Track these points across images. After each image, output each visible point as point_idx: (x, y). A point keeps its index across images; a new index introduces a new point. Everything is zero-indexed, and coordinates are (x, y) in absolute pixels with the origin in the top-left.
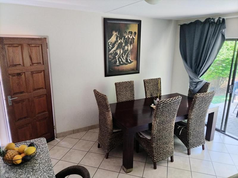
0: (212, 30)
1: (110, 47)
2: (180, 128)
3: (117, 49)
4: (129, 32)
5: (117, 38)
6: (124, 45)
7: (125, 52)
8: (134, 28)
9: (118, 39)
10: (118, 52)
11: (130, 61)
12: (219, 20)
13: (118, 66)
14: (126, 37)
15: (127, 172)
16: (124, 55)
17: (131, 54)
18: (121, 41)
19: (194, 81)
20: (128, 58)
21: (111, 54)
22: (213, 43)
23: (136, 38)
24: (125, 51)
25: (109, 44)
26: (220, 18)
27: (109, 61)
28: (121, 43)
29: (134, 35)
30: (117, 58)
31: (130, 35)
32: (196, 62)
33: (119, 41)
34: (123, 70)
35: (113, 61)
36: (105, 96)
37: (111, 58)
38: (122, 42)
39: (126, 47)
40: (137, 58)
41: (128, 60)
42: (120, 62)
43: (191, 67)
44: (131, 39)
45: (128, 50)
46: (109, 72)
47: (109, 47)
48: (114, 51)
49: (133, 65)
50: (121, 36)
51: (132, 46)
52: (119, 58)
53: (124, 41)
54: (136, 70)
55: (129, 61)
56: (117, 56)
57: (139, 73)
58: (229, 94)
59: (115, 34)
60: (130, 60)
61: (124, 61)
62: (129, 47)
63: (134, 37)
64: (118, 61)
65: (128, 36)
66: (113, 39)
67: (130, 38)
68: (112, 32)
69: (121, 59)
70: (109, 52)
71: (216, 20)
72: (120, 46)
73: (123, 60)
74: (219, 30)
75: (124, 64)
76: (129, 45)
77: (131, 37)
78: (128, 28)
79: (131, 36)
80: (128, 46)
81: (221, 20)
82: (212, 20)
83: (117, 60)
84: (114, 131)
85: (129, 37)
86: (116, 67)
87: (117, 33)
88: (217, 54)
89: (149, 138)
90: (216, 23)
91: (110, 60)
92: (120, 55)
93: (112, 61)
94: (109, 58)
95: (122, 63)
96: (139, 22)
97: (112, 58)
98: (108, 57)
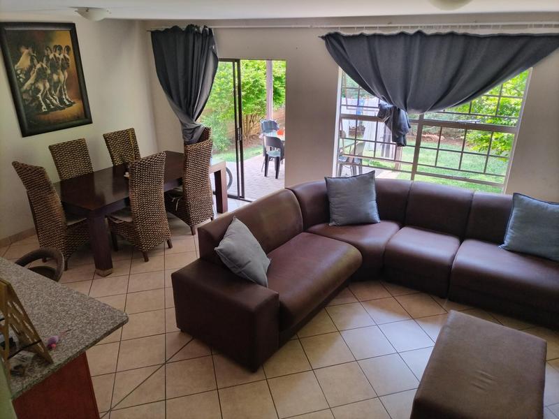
0: (198, 44)
1: (20, 78)
2: (176, 201)
3: (37, 81)
4: (56, 47)
5: (32, 60)
6: (49, 72)
7: (55, 85)
8: (64, 39)
9: (35, 61)
10: (41, 86)
11: (69, 101)
12: (204, 30)
13: (45, 113)
14: (51, 56)
15: (105, 276)
16: (53, 92)
17: (68, 89)
18: (42, 66)
19: (188, 127)
20: (64, 97)
21: (26, 91)
22: (204, 65)
23: (71, 57)
24: (55, 83)
25: (19, 72)
26: (205, 27)
27: (25, 106)
28: (42, 70)
29: (66, 52)
30: (41, 99)
31: (58, 52)
32: (186, 96)
33: (38, 66)
34: (59, 120)
35: (34, 104)
36: (41, 168)
37: (27, 100)
38: (45, 66)
39: (55, 77)
40: (82, 95)
41: (65, 100)
42: (48, 106)
43: (181, 107)
44: (62, 59)
45: (59, 81)
46: (29, 127)
47: (18, 79)
48: (32, 84)
49: (76, 108)
50: (39, 55)
51: (66, 74)
52: (45, 97)
53: (49, 64)
54: (85, 118)
55: (68, 103)
56: (39, 95)
57: (91, 122)
58: (238, 141)
59: (25, 51)
60: (67, 100)
61: (57, 102)
62: (62, 76)
63: (67, 56)
64: (43, 104)
65: (55, 55)
66: (24, 62)
67: (59, 58)
68: (19, 49)
69: (50, 100)
70: (20, 88)
71: (201, 29)
72: (41, 75)
73: (54, 102)
74: (208, 47)
75: (57, 108)
76: (60, 71)
77: (62, 56)
78: (51, 40)
79: (60, 55)
80: (58, 74)
81: (207, 29)
82: (196, 29)
83: (42, 102)
84: (69, 224)
85: (57, 55)
86: (42, 117)
87: (30, 50)
88: (213, 83)
89: (129, 220)
90: (202, 34)
91: (27, 103)
92: (47, 93)
93: (31, 105)
94: (24, 100)
95: (52, 107)
96: (71, 27)
97: (31, 99)
98: (22, 98)
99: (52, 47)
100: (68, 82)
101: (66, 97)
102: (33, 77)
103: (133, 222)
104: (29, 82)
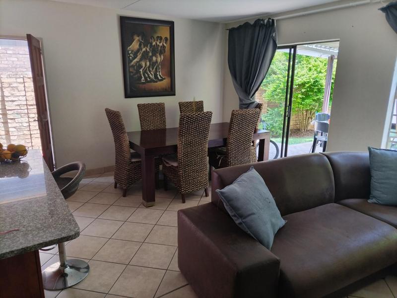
0: (262, 35)
1: (130, 56)
2: (220, 158)
3: (141, 60)
4: (158, 37)
5: (140, 45)
6: (150, 54)
7: (153, 64)
8: (164, 32)
9: (142, 46)
10: (143, 64)
11: (161, 77)
12: (268, 21)
13: (143, 83)
14: (154, 43)
16: (151, 69)
17: (162, 68)
18: (146, 49)
19: (244, 102)
20: (158, 73)
21: (133, 66)
22: (264, 51)
23: (167, 46)
24: (153, 63)
25: (130, 52)
26: (269, 19)
27: (130, 76)
28: (146, 52)
29: (164, 42)
30: (142, 73)
31: (159, 41)
32: (246, 78)
33: (144, 49)
34: (152, 90)
35: (136, 76)
36: (118, 112)
37: (132, 72)
38: (148, 50)
39: (154, 58)
40: (171, 74)
41: (158, 76)
42: (146, 78)
43: (241, 86)
44: (161, 47)
45: (157, 62)
47: (129, 57)
48: (137, 62)
49: (165, 83)
50: (146, 42)
51: (162, 57)
52: (145, 72)
53: (151, 49)
54: (170, 91)
55: (160, 78)
56: (141, 70)
57: (175, 95)
58: (287, 118)
59: (137, 38)
60: (160, 76)
61: (152, 77)
62: (159, 59)
63: (165, 44)
64: (143, 76)
65: (156, 43)
66: (135, 45)
67: (159, 45)
68: (132, 36)
69: (148, 75)
70: (129, 63)
71: (266, 21)
72: (145, 56)
73: (151, 76)
74: (270, 34)
75: (152, 81)
76: (158, 55)
77: (161, 44)
78: (155, 32)
79: (160, 43)
80: (157, 57)
81: (271, 20)
82: (262, 22)
83: (142, 75)
84: (133, 160)
85: (158, 43)
86: (141, 85)
87: (140, 38)
88: (270, 65)
89: (175, 164)
90: (266, 25)
91: (132, 74)
92: (146, 70)
93: (134, 76)
94: (130, 72)
95: (149, 80)
96: (171, 24)
97: (135, 72)
98: (129, 70)
99: (155, 38)
100: (162, 63)
101: (159, 74)
102: (139, 56)
103: (177, 167)
104: (136, 60)
